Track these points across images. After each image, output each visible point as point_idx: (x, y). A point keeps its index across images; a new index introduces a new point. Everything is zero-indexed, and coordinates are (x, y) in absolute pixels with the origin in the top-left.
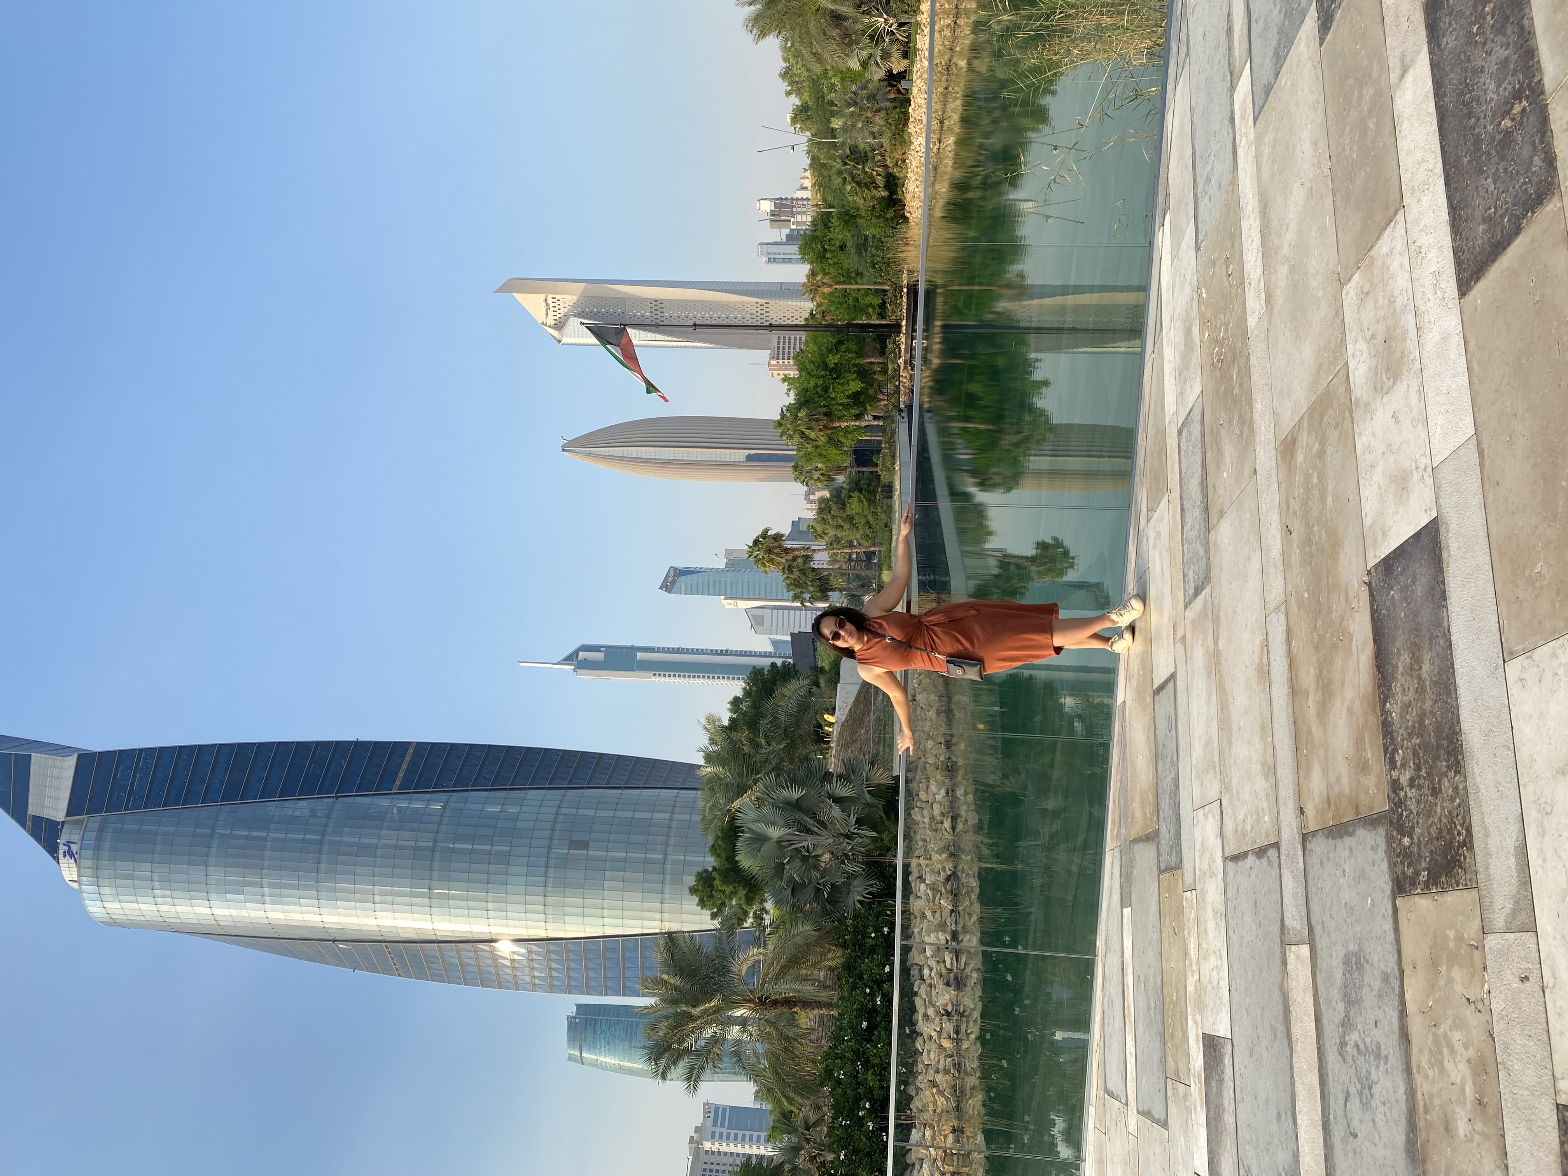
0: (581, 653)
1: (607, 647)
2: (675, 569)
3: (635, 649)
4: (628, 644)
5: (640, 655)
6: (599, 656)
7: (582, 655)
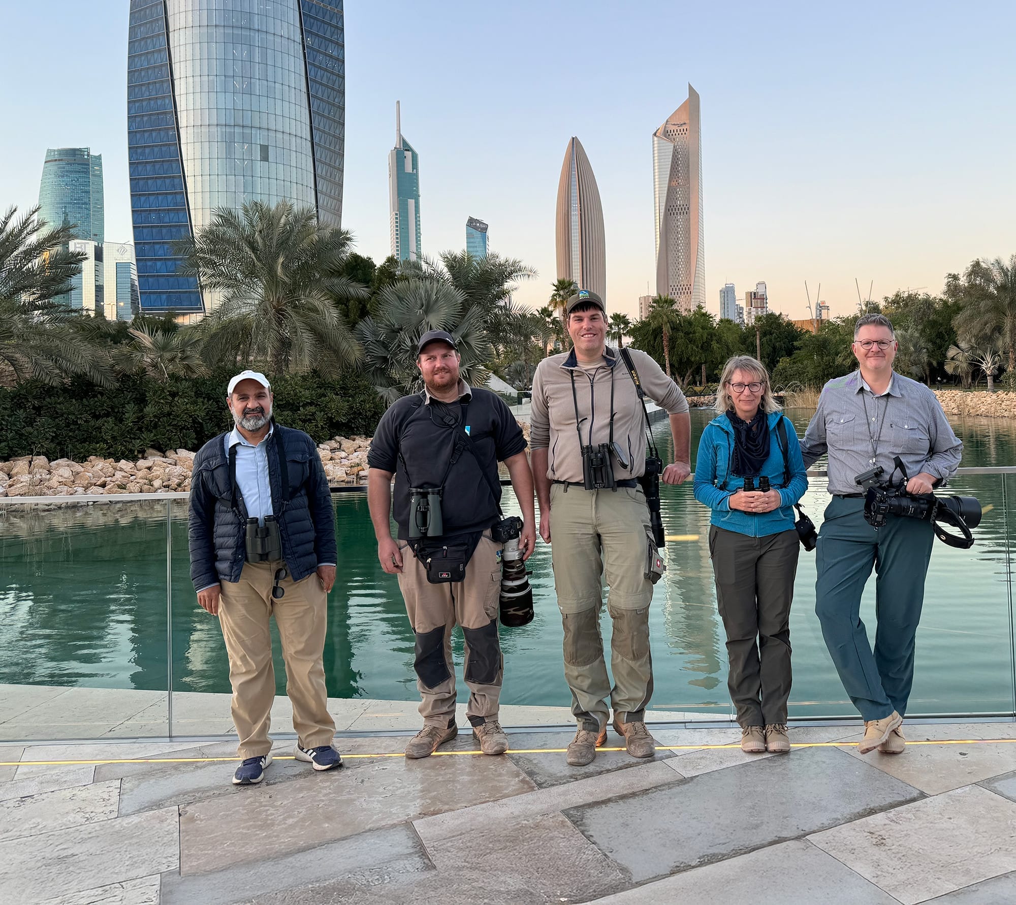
0: (410, 153)
1: (417, 175)
2: (486, 229)
3: (416, 197)
4: (421, 192)
5: (411, 202)
6: (409, 168)
7: (408, 154)
